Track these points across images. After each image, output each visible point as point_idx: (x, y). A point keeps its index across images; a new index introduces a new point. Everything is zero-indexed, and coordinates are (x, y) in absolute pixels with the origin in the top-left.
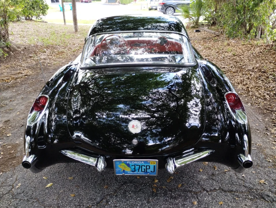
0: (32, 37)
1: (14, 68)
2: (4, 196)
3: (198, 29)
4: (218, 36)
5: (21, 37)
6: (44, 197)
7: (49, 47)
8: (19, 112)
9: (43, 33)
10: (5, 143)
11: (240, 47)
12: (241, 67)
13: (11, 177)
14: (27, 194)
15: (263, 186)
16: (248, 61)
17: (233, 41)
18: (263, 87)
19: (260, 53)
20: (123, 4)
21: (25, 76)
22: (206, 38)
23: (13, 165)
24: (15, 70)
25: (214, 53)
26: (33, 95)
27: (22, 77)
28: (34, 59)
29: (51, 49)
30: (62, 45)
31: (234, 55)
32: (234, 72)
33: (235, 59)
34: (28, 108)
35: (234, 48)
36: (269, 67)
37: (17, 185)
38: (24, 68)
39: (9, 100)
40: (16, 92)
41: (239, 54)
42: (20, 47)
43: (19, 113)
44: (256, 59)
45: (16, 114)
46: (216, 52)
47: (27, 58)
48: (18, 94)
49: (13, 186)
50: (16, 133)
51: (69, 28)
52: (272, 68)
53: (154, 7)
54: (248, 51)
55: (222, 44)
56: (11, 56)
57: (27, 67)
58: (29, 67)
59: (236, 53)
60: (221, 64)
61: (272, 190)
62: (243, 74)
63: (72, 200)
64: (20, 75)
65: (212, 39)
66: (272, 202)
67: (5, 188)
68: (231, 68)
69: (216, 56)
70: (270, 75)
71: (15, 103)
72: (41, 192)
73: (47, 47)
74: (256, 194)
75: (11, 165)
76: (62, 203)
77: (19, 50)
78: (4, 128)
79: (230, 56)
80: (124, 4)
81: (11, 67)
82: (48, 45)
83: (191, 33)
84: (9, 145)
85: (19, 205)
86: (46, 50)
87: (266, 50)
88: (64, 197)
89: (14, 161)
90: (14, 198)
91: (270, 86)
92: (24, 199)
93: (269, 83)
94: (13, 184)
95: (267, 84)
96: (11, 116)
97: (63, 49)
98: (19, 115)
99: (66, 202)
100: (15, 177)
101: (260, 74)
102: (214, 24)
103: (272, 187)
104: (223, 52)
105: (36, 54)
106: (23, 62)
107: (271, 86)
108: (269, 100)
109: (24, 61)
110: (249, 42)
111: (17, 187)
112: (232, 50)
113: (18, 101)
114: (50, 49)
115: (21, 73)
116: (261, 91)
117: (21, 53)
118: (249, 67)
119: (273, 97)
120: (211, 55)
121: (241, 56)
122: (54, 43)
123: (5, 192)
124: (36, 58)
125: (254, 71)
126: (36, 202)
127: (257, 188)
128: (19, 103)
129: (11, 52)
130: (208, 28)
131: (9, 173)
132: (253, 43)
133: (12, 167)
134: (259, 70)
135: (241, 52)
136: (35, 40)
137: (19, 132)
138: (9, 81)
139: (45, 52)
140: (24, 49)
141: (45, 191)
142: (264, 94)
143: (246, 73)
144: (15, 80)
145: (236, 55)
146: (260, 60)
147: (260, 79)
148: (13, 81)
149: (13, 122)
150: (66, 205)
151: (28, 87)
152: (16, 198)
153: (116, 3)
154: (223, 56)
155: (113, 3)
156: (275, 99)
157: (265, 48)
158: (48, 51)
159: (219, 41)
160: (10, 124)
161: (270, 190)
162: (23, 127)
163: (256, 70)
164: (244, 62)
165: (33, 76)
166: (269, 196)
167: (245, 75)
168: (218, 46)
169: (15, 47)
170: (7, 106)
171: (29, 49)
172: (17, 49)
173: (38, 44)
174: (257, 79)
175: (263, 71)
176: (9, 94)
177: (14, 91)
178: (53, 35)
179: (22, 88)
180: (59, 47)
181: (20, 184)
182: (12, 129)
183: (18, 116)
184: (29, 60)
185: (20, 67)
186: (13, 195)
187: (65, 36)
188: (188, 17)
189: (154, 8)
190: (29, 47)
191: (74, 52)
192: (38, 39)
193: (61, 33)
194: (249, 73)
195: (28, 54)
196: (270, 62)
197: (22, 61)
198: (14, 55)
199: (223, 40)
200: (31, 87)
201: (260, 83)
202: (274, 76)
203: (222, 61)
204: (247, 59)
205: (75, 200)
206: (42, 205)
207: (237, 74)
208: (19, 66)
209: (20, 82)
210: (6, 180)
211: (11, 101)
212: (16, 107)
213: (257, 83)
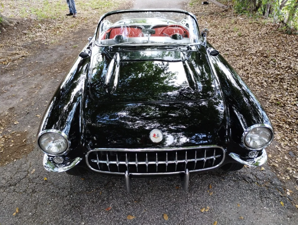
0: (23, 8)
1: (8, 48)
2: (22, 180)
3: (206, 1)
4: (226, 11)
5: (11, 8)
6: (58, 180)
7: (44, 21)
8: (22, 98)
9: (35, 2)
10: (13, 131)
11: (247, 25)
12: (244, 50)
13: (25, 164)
14: (42, 178)
15: (246, 169)
16: (253, 43)
17: (241, 19)
18: (263, 73)
19: (266, 35)
21: (22, 57)
22: (213, 14)
23: (25, 152)
24: (10, 49)
26: (34, 80)
27: (19, 59)
28: (29, 36)
29: (47, 24)
30: (57, 19)
31: (240, 36)
32: (237, 56)
33: (240, 40)
34: (31, 94)
35: (241, 27)
36: (272, 52)
37: (31, 170)
38: (19, 48)
39: (10, 85)
40: (15, 75)
41: (244, 34)
42: (12, 22)
43: (22, 100)
44: (261, 41)
45: (19, 100)
47: (21, 35)
48: (18, 79)
49: (28, 171)
50: (23, 121)
52: (274, 52)
54: (254, 31)
55: (229, 21)
56: (4, 33)
57: (22, 46)
58: (25, 46)
59: (242, 33)
60: (225, 46)
61: (253, 172)
62: (246, 58)
63: (83, 183)
64: (17, 56)
65: (220, 15)
66: (251, 183)
67: (21, 173)
68: (234, 51)
69: (222, 36)
70: (272, 60)
71: (17, 89)
72: (54, 177)
73: (42, 22)
74: (239, 176)
75: (23, 152)
76: (74, 185)
77: (12, 25)
78: (10, 116)
79: (235, 37)
81: (6, 46)
82: (42, 18)
83: (198, 6)
84: (18, 133)
85: (36, 188)
86: (41, 25)
87: (272, 31)
88: (75, 180)
89: (25, 148)
90: (30, 182)
91: (269, 73)
92: (40, 183)
93: (269, 69)
94: (28, 170)
95: (267, 70)
96: (14, 103)
97: (59, 24)
98: (23, 102)
99: (77, 184)
100: (28, 163)
101: (261, 59)
103: (254, 170)
104: (229, 32)
105: (30, 30)
106: (18, 40)
107: (271, 72)
108: (266, 87)
109: (18, 39)
110: (257, 20)
111: (32, 172)
112: (238, 30)
113: (19, 86)
114: (45, 24)
115: (18, 54)
116: (260, 78)
117: (14, 29)
118: (253, 51)
119: (270, 84)
120: (217, 34)
121: (246, 36)
122: (49, 16)
123: (22, 177)
124: (31, 35)
126: (51, 185)
127: (241, 171)
128: (20, 89)
129: (3, 29)
131: (22, 160)
132: (261, 22)
133: (24, 154)
134: (262, 53)
135: (248, 32)
136: (27, 11)
137: (26, 119)
138: (6, 63)
139: (41, 28)
140: (17, 23)
141: (58, 175)
142: (262, 80)
143: (249, 57)
144: (12, 62)
145: (242, 36)
146: (264, 42)
147: (260, 64)
148: (10, 64)
149: (18, 110)
150: (78, 187)
151: (27, 71)
152: (33, 182)
154: (229, 36)
156: (271, 86)
157: (271, 29)
158: (43, 27)
160: (15, 112)
161: (251, 173)
162: (28, 114)
163: (258, 54)
164: (248, 44)
165: (31, 58)
166: (249, 178)
168: (225, 24)
169: (7, 21)
170: (9, 92)
171: (22, 24)
172: (9, 24)
173: (31, 18)
174: (258, 65)
175: (265, 55)
176: (8, 78)
177: (13, 75)
178: (47, 6)
179: (21, 71)
180: (55, 21)
181: (34, 170)
182: (18, 117)
183: (21, 103)
184: (24, 38)
185: (15, 47)
186: (29, 179)
187: (60, 6)
190: (22, 22)
191: (71, 27)
192: (30, 10)
193: (55, 3)
194: (252, 57)
195: (22, 30)
196: (274, 45)
197: (16, 39)
198: (7, 31)
199: (231, 16)
200: (31, 71)
201: (260, 68)
202: (274, 62)
203: (226, 42)
204: (252, 40)
205: (85, 183)
206: (57, 188)
207: (239, 58)
208: (14, 44)
209: (18, 64)
210: (21, 166)
211: (12, 86)
212: (19, 93)
213: (257, 69)
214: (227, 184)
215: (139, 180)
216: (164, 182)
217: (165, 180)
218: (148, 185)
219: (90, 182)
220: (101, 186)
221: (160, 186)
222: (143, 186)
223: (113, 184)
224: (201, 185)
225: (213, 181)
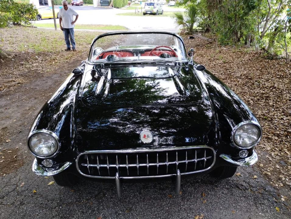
0: (21, 44)
1: (5, 76)
2: (10, 193)
3: (192, 36)
4: (211, 43)
5: (10, 43)
6: (47, 193)
7: (41, 54)
8: (16, 119)
9: (33, 39)
10: (5, 148)
11: (231, 54)
12: (230, 74)
13: (15, 178)
14: (31, 191)
15: (239, 178)
16: (237, 68)
17: (225, 49)
18: (248, 93)
19: (249, 61)
20: (116, 8)
21: (18, 84)
22: (199, 45)
23: (15, 167)
24: (7, 78)
25: (206, 60)
26: (28, 103)
27: (15, 85)
28: (26, 66)
29: (43, 56)
30: (54, 52)
31: (225, 63)
32: (223, 79)
33: (226, 66)
34: (24, 115)
35: (225, 56)
36: (256, 74)
37: (20, 184)
38: (16, 76)
39: (5, 108)
40: (10, 100)
41: (229, 61)
42: (10, 54)
43: (15, 120)
44: (245, 66)
45: (13, 121)
46: (208, 59)
47: (18, 65)
48: (12, 102)
49: (17, 185)
50: (15, 139)
51: (60, 34)
52: (258, 75)
53: (149, 11)
54: (238, 58)
55: (214, 51)
56: (2, 64)
57: (19, 75)
58: (22, 74)
59: (227, 60)
60: (212, 71)
61: (246, 180)
62: (232, 81)
63: (73, 194)
64: (13, 83)
65: (205, 47)
66: (244, 190)
67: (10, 186)
68: (220, 76)
69: (208, 63)
70: (256, 81)
71: (11, 111)
72: (44, 189)
73: (39, 54)
74: (232, 184)
75: (13, 167)
76: (63, 197)
77: (10, 57)
78: (2, 135)
79: (220, 63)
80: (118, 8)
81: (3, 75)
82: (39, 51)
83: (185, 40)
84: (9, 150)
85: (25, 200)
86: (37, 57)
87: (255, 58)
88: (65, 192)
89: (16, 164)
90: (19, 195)
91: (254, 92)
92: (29, 196)
93: (254, 89)
94: (17, 183)
95: (252, 90)
96: (8, 123)
97: (56, 56)
98: (16, 122)
99: (67, 196)
100: (18, 177)
101: (246, 81)
102: (208, 31)
103: (246, 179)
104: (214, 60)
105: (27, 61)
106: (15, 70)
107: (256, 92)
108: (253, 105)
109: (15, 68)
110: (240, 49)
111: (21, 185)
112: (223, 58)
113: (13, 109)
114: (42, 56)
115: (14, 81)
116: (246, 97)
117: (12, 60)
118: (237, 74)
119: (257, 102)
120: (203, 62)
121: (230, 63)
122: (45, 50)
123: (10, 190)
124: (28, 65)
125: (242, 78)
126: (39, 197)
127: (234, 180)
128: (14, 111)
129: (2, 60)
130: (202, 35)
131: (12, 175)
132: (243, 51)
133: (14, 169)
134: (246, 76)
135: (232, 59)
136: (25, 46)
137: (18, 138)
138: (2, 90)
139: (37, 60)
140: (15, 56)
141: (47, 188)
142: (248, 99)
143: (235, 80)
144: (8, 88)
145: (227, 63)
146: (248, 67)
147: (246, 85)
148: (6, 90)
149: (11, 129)
150: (68, 198)
151: (22, 95)
152: (21, 195)
153: (109, 7)
154: (214, 63)
155: (105, 7)
156: (258, 104)
157: (254, 56)
158: (40, 58)
159: (211, 48)
160: (8, 131)
161: (244, 181)
162: (21, 133)
163: (243, 77)
164: (233, 69)
165: (26, 84)
166: (242, 185)
167: (233, 82)
168: (210, 53)
169: (5, 54)
170: (3, 114)
171: (20, 56)
172: (7, 56)
173: (29, 51)
174: (244, 86)
175: (249, 77)
176: (3, 102)
177: (8, 99)
178: (44, 41)
179: (16, 96)
180: (51, 54)
181: (23, 183)
182: (10, 135)
183: (14, 123)
184: (21, 68)
185: (12, 75)
186: (18, 192)
187: (57, 42)
188: (182, 24)
189: (148, 13)
190: (20, 55)
191: (67, 59)
192: (28, 46)
193: (52, 39)
194: (237, 80)
195: (20, 62)
196: (257, 69)
197: (13, 69)
198: (5, 62)
199: (215, 47)
200: (26, 95)
201: (246, 89)
202: (259, 83)
203: (213, 68)
204: (236, 66)
205: (75, 194)
206: (46, 200)
207: (225, 81)
208: (11, 73)
209: (13, 90)
210: (10, 180)
211: (6, 109)
212: (13, 114)
213: (243, 89)
214: (220, 192)
215: (131, 190)
216: (156, 192)
217: (157, 189)
218: (140, 195)
219: (80, 193)
220: (92, 196)
221: (152, 195)
222: (135, 195)
223: (104, 195)
224: (194, 194)
225: (206, 189)
